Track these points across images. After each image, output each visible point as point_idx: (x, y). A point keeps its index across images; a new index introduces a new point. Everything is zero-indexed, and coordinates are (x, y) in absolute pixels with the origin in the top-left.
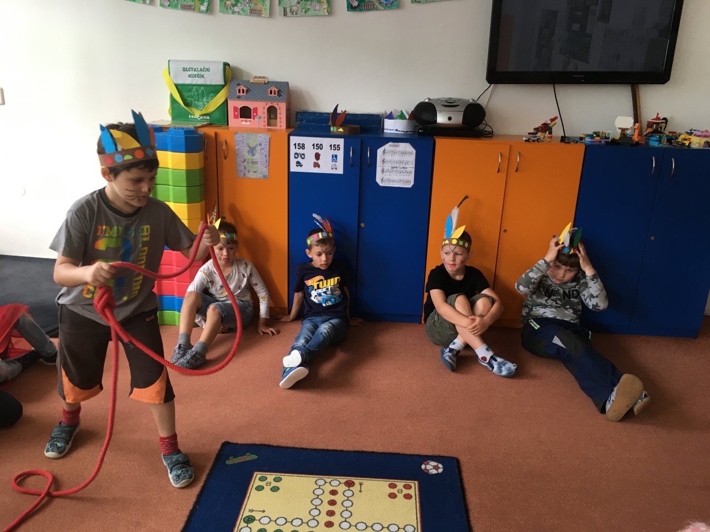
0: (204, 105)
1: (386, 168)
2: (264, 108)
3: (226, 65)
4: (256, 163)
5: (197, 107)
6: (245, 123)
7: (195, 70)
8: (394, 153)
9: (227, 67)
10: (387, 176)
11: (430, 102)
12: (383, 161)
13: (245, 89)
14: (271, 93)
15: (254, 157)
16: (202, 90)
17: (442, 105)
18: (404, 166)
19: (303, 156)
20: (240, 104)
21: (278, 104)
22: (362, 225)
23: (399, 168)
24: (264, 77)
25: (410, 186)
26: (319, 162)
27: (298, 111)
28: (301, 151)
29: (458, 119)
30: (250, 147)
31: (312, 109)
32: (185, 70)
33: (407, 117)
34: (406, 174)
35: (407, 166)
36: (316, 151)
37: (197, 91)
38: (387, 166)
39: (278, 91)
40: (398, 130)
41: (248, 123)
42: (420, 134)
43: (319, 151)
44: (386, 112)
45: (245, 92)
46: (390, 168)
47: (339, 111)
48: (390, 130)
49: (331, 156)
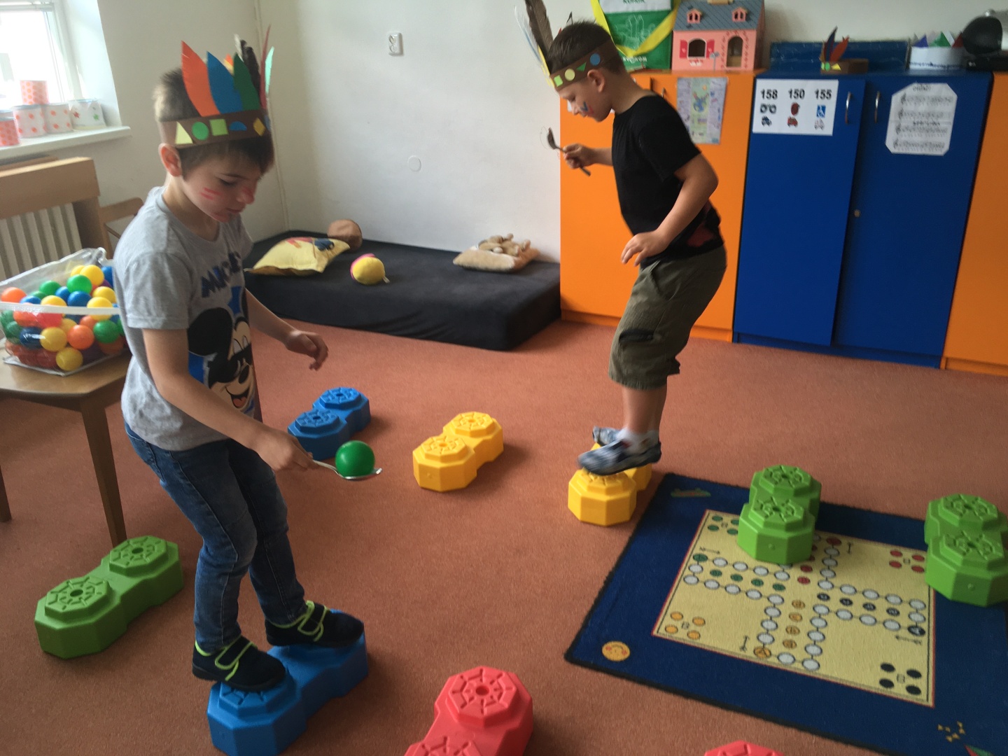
0: (640, 41)
1: (903, 124)
2: (724, 40)
4: (704, 121)
5: (631, 45)
6: (695, 64)
8: (918, 100)
10: (904, 137)
11: (993, 16)
12: (901, 114)
13: (699, 14)
14: (736, 16)
15: (702, 113)
16: (641, 22)
18: (934, 120)
19: (773, 109)
20: (689, 37)
21: (744, 34)
22: (857, 213)
23: (925, 125)
25: (941, 152)
26: (797, 117)
27: (775, 41)
28: (771, 102)
30: (696, 98)
31: (797, 38)
33: (952, 41)
34: (936, 133)
35: (940, 120)
36: (793, 100)
37: (633, 21)
38: (906, 122)
39: (747, 15)
40: (933, 63)
41: (699, 64)
42: (969, 69)
43: (799, 101)
44: (916, 36)
45: (699, 18)
46: (912, 125)
47: (838, 38)
48: (920, 64)
49: (816, 108)
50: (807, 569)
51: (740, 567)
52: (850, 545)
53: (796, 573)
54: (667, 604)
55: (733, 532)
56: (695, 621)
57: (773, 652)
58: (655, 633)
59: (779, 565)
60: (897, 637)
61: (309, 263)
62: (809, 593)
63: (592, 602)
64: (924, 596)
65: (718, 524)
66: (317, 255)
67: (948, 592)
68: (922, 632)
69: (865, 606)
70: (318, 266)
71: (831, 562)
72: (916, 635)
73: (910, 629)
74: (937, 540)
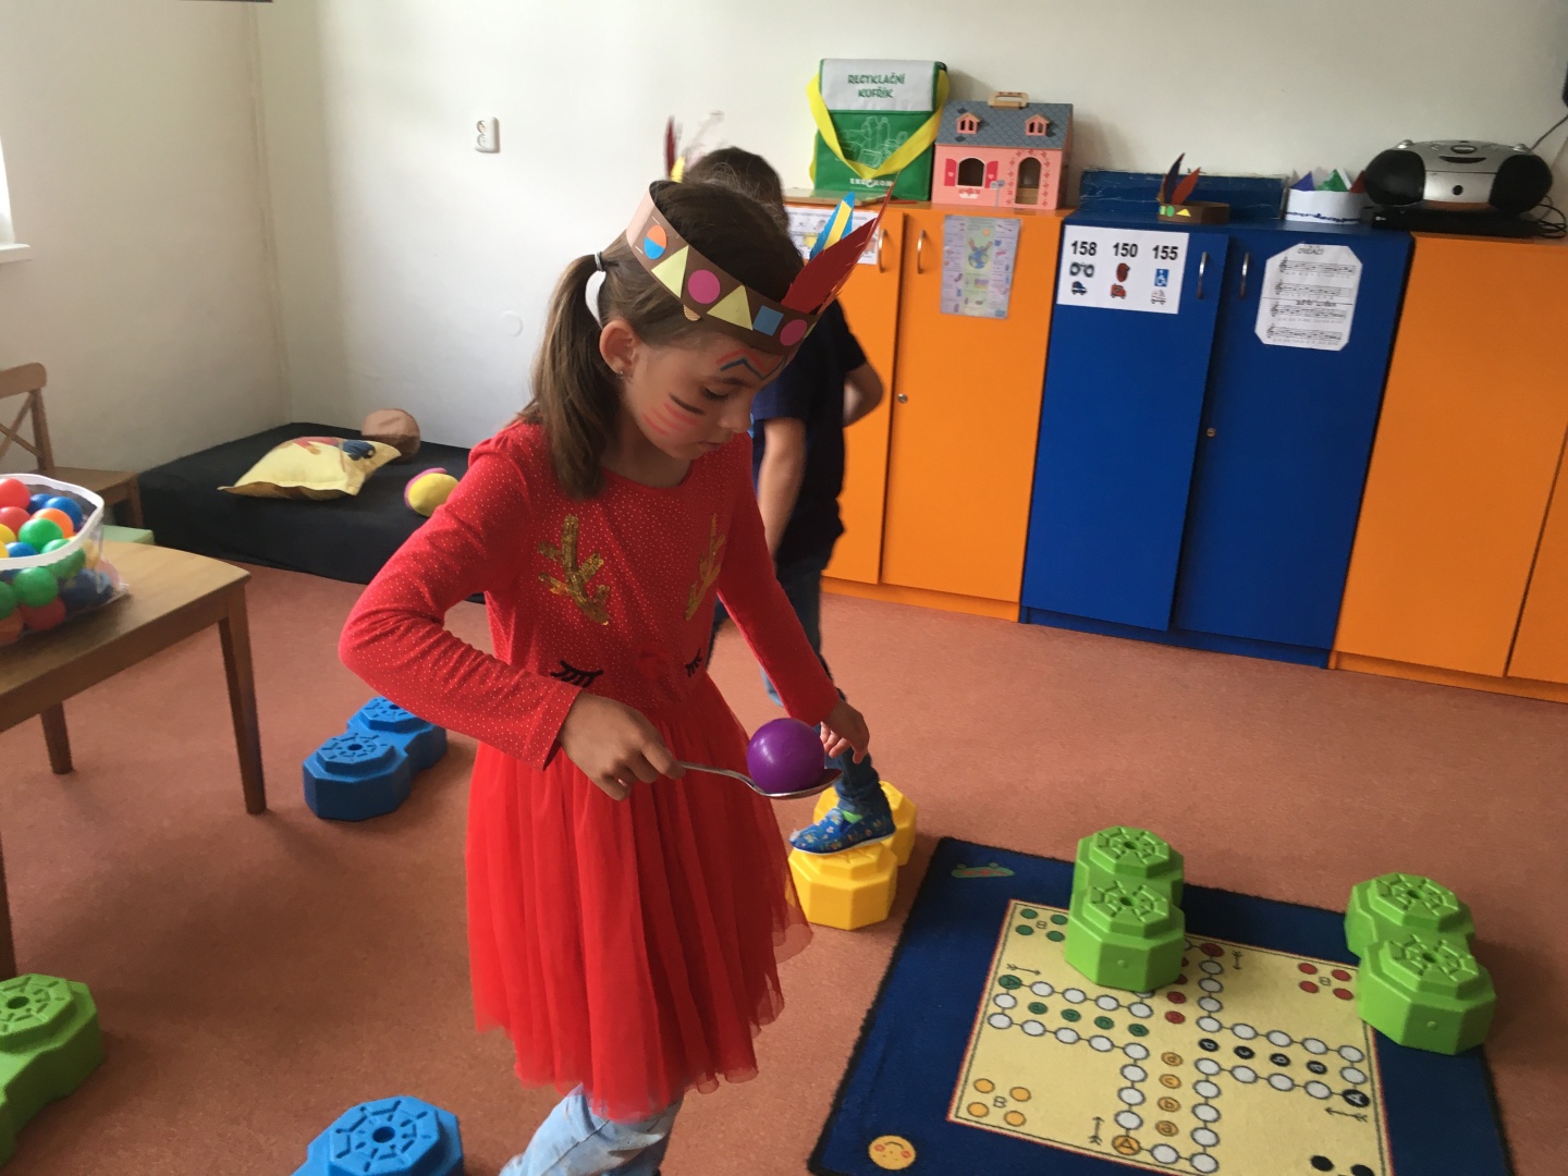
0: (884, 155)
1: (1281, 303)
2: (1012, 163)
3: (940, 67)
4: (985, 282)
5: (869, 161)
6: (967, 196)
7: (873, 81)
8: (1306, 268)
9: (942, 72)
10: (1283, 321)
11: (1412, 149)
12: (1279, 287)
13: (975, 121)
14: (1032, 130)
15: (982, 271)
16: (884, 125)
17: (1442, 158)
18: (1328, 299)
19: (1089, 270)
20: (961, 154)
21: (1044, 155)
22: (1211, 432)
23: (1314, 306)
24: (1019, 95)
25: (1337, 346)
26: (1125, 285)
27: (1086, 168)
28: (1086, 260)
29: (1478, 190)
30: (974, 249)
31: (1119, 165)
32: (853, 80)
33: (1348, 185)
34: (1330, 318)
35: (1336, 299)
36: (1121, 260)
37: (873, 125)
38: (1287, 299)
39: (1048, 126)
40: (1323, 215)
41: (974, 196)
42: (1376, 225)
43: (1128, 260)
44: (1295, 173)
45: (975, 127)
46: (1294, 304)
47: (1183, 170)
48: (1302, 215)
49: (1154, 273)
50: (1178, 998)
51: (1075, 996)
52: (1237, 955)
53: (1161, 1005)
54: (966, 1064)
55: (1056, 937)
56: (1014, 1092)
57: (1143, 1145)
58: (952, 1117)
59: (1133, 992)
60: (1329, 1110)
61: (334, 479)
62: (1184, 1039)
63: (844, 1065)
64: (1359, 1039)
65: (1031, 923)
66: (348, 468)
67: (1396, 1034)
68: (1365, 1101)
69: (1274, 1058)
70: (348, 485)
71: (1211, 986)
72: (1358, 1105)
73: (1346, 1094)
74: (1375, 950)
